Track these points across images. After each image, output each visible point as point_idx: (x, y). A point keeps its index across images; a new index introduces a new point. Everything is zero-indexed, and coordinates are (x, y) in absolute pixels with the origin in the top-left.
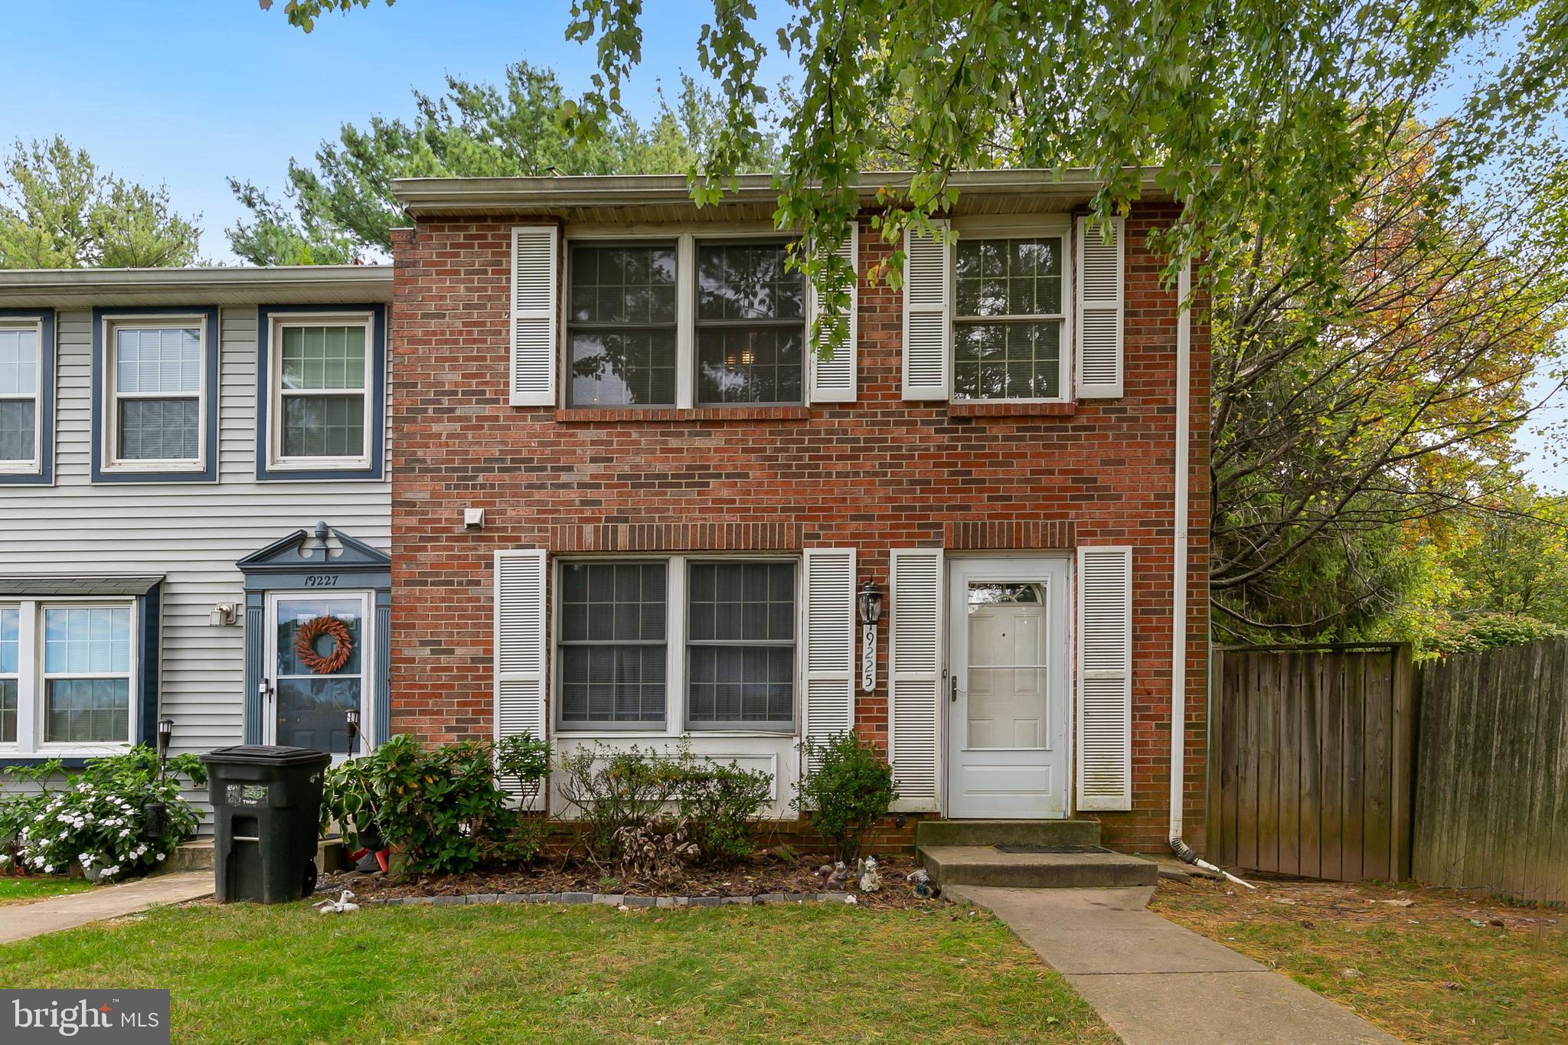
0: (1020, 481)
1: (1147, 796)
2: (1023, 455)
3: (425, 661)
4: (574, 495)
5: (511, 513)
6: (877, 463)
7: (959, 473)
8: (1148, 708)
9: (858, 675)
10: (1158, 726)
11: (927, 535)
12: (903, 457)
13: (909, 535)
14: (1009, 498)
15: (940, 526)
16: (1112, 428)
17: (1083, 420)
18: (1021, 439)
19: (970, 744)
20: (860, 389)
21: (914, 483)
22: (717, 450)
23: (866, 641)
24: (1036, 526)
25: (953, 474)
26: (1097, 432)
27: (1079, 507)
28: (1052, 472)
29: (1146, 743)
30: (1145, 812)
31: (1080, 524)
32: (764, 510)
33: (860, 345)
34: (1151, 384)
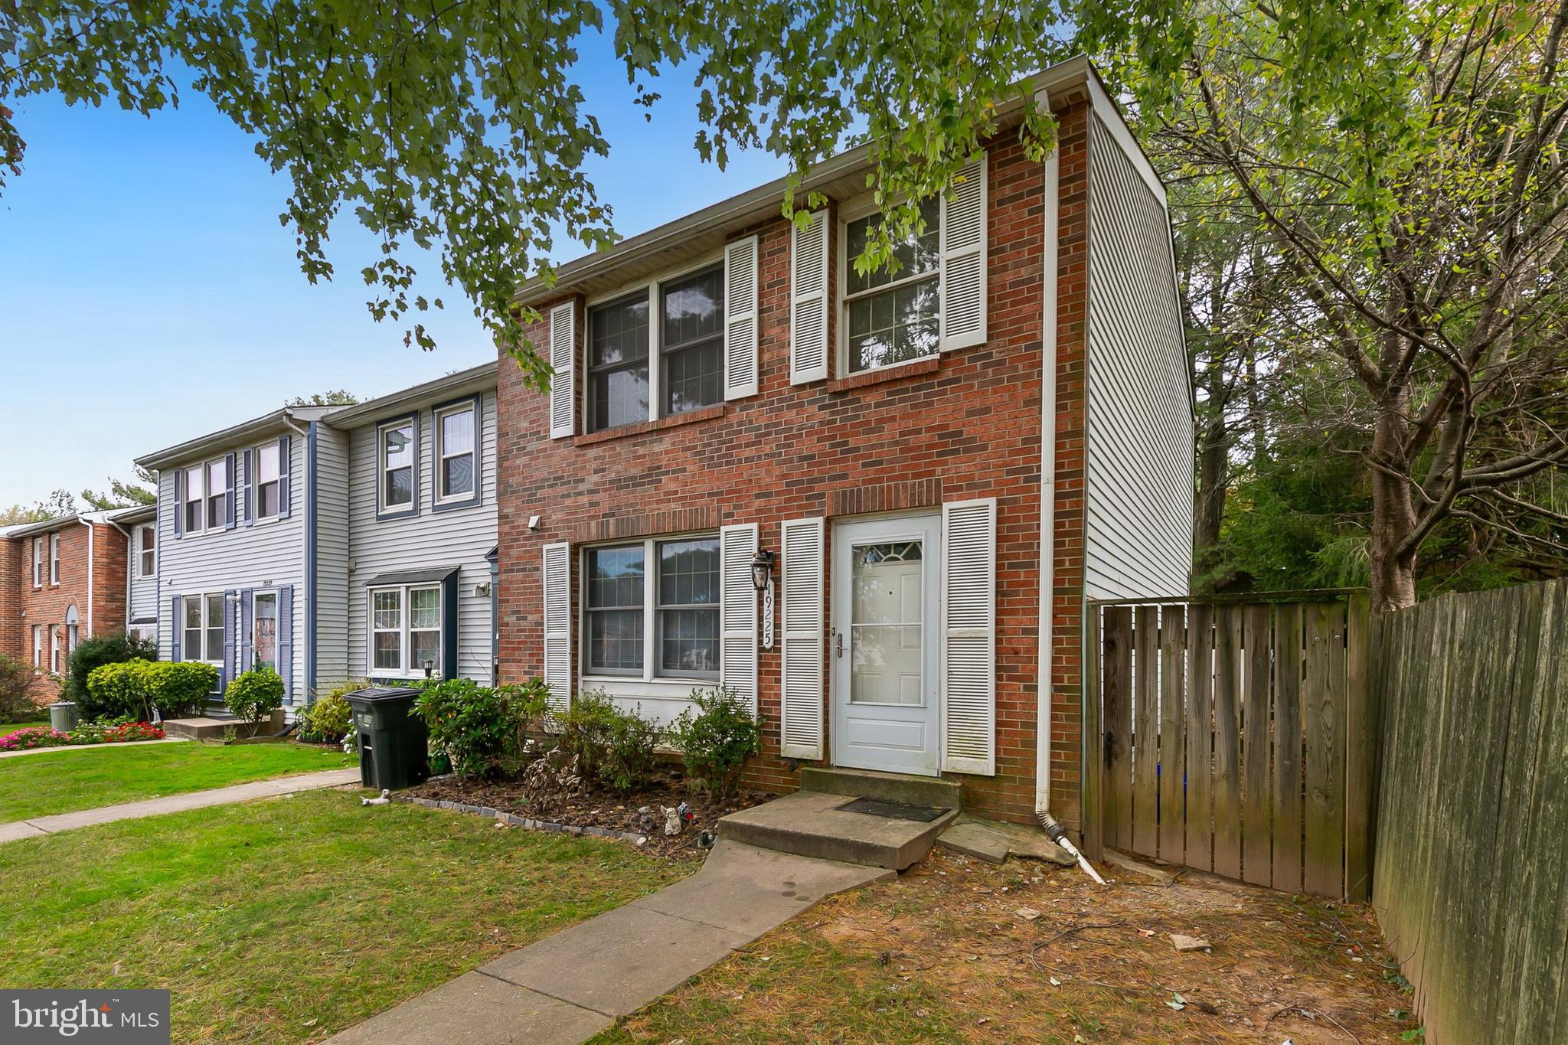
0: (890, 445)
1: (1015, 762)
2: (893, 419)
3: (513, 624)
4: (585, 499)
5: (554, 517)
6: (774, 446)
7: (838, 445)
8: (1015, 669)
9: (760, 634)
10: (1026, 688)
11: (813, 505)
12: (794, 437)
13: (799, 507)
14: (881, 463)
15: (822, 496)
16: (978, 376)
17: (949, 373)
18: (891, 403)
19: (854, 698)
20: (760, 382)
21: (802, 459)
22: (667, 452)
23: (766, 604)
24: (905, 486)
25: (833, 446)
26: (962, 383)
27: (946, 463)
28: (918, 432)
29: (1013, 706)
30: (1013, 779)
31: (946, 480)
32: (696, 497)
33: (760, 343)
34: (1017, 321)
